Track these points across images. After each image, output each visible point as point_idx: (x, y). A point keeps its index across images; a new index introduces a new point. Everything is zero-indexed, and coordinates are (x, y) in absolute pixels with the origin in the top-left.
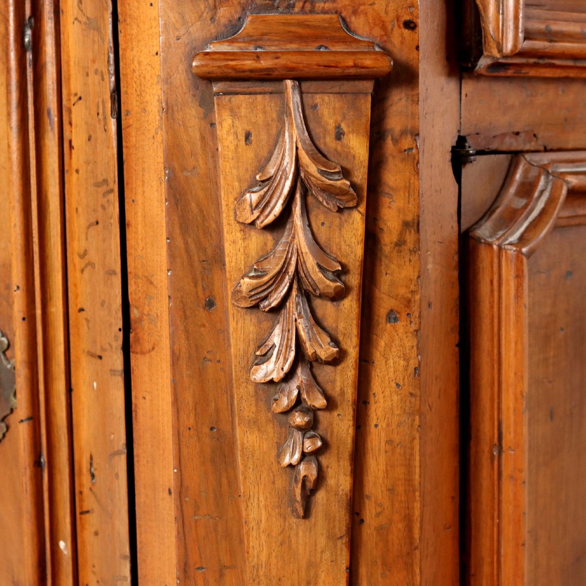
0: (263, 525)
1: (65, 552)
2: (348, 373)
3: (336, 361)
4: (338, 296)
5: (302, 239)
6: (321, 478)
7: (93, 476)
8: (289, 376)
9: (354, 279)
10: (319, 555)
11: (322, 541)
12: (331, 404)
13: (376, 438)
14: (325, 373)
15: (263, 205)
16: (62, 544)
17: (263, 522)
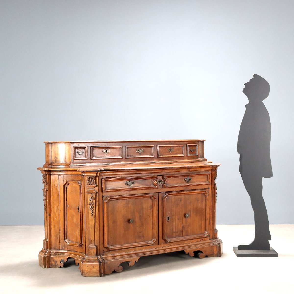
2: (94, 209)
3: (94, 207)
4: (94, 204)
5: (92, 201)
6: (93, 214)
8: (91, 208)
9: (95, 203)
10: (93, 218)
12: (93, 210)
13: (96, 212)
14: (93, 208)
15: (90, 199)
17: (90, 216)
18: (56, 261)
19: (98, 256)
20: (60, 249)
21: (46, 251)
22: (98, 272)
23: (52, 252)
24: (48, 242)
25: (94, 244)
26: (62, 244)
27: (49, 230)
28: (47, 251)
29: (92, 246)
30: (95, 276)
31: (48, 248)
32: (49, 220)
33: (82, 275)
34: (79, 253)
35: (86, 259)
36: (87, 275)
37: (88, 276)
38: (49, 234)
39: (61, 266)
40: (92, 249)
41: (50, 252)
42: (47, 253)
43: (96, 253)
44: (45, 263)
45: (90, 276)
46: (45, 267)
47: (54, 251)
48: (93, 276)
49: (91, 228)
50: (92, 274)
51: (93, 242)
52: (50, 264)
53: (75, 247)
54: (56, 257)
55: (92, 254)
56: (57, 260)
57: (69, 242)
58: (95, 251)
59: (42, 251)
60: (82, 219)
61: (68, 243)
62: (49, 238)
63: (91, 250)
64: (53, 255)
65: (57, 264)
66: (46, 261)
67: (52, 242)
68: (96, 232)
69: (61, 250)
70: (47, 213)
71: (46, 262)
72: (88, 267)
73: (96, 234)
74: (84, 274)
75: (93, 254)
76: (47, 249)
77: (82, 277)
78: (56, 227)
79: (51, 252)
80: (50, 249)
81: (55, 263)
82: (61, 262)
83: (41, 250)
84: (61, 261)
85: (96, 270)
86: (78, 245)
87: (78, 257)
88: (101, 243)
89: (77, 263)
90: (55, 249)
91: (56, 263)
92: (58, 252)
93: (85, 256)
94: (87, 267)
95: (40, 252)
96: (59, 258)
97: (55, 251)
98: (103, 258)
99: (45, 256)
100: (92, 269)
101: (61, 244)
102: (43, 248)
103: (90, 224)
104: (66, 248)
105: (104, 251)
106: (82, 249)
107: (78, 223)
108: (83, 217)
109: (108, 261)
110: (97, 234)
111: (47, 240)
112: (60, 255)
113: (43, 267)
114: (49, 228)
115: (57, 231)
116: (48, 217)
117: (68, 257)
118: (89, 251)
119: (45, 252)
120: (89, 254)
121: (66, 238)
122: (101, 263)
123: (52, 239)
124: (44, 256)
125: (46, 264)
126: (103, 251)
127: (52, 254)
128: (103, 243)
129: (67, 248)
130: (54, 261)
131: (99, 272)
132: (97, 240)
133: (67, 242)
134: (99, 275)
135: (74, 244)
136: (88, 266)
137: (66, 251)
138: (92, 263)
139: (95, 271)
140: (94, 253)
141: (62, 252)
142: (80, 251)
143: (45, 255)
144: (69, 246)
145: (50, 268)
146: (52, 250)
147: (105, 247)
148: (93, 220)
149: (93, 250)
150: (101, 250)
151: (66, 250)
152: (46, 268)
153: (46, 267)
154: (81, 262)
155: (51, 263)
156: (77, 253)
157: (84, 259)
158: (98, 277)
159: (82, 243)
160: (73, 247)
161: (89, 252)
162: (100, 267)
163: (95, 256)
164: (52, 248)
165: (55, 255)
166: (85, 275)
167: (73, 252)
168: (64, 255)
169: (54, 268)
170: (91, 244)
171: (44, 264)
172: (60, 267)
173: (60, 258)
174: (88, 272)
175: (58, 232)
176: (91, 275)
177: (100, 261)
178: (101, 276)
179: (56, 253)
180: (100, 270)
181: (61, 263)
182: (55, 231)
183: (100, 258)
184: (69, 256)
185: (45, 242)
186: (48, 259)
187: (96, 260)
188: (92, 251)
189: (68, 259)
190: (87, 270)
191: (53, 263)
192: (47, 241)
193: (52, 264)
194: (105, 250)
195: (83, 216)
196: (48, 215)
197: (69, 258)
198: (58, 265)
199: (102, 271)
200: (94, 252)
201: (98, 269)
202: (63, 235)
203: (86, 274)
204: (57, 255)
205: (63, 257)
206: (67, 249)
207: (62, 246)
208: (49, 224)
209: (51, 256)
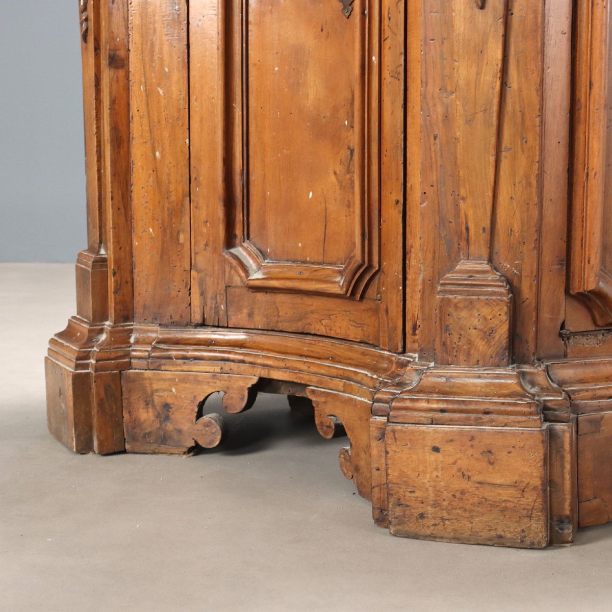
0: (462, 13)
1: (375, 62)
7: (390, 19)
10: (489, 28)
11: (490, 21)
16: (374, 58)
17: (462, 11)
18: (167, 406)
19: (526, 368)
20: (197, 318)
21: (90, 331)
22: (532, 499)
23: (137, 342)
24: (111, 266)
25: (490, 260)
26: (209, 282)
27: (114, 175)
28: (101, 331)
29: (471, 273)
30: (499, 541)
31: (112, 313)
32: (113, 102)
33: (381, 520)
34: (340, 349)
35: (420, 390)
36: (429, 522)
37: (438, 531)
38: (116, 210)
39: (203, 443)
40: (470, 305)
41: (121, 338)
42: (101, 345)
43: (504, 342)
44: (88, 414)
45: (457, 539)
46: (84, 448)
47: (154, 335)
48: (485, 534)
49: (469, 122)
50: (470, 519)
51: (479, 246)
52: (119, 424)
53: (308, 301)
54: (170, 372)
55: (470, 343)
56: (170, 401)
57: (259, 267)
58: (504, 317)
59: (67, 334)
60: (375, 59)
61: (258, 275)
62: (117, 241)
63: (464, 314)
64: (144, 362)
65: (170, 427)
66: (95, 404)
67: (136, 271)
68: (514, 158)
69: (203, 324)
70: (97, 48)
71: (94, 411)
72: (439, 456)
73: (513, 173)
74: (398, 511)
75: (481, 345)
76: (100, 315)
77: (384, 540)
78: (162, 153)
79: (126, 341)
80: (126, 314)
81: (158, 416)
82: (200, 415)
83: (63, 327)
84: (201, 405)
85: (514, 485)
86: (341, 280)
87: (334, 372)
88: (547, 257)
89: (332, 421)
90: (156, 318)
91: (167, 418)
92: (177, 342)
93: (403, 365)
94: (432, 457)
95: (52, 341)
96: (184, 380)
97: (156, 332)
98: (561, 383)
99: (86, 366)
100: (476, 478)
101: (201, 283)
102: (71, 310)
103: (462, 82)
104: (239, 309)
105: (571, 327)
106: (376, 311)
107: (335, 109)
108: (387, 44)
109: (602, 409)
110: (521, 172)
111: (103, 252)
112: (196, 358)
113: (71, 449)
114: (114, 163)
115: (172, 187)
116: (107, 75)
117: (255, 380)
118: (450, 321)
119: (90, 341)
120: (444, 344)
121: (238, 231)
122: (559, 427)
123: (136, 243)
124: (77, 366)
125: (95, 421)
126: (563, 327)
127: (139, 351)
128: (567, 261)
129: (245, 311)
130: (148, 403)
131: (539, 504)
132: (516, 228)
133: (250, 262)
134: (537, 528)
135: (306, 275)
136: (436, 449)
137: (240, 336)
138: (478, 422)
139: (505, 494)
140: (488, 334)
141: (209, 343)
142: (354, 333)
143: (87, 357)
144: (260, 296)
145: (124, 452)
146: (135, 325)
147: (576, 289)
148: (485, 42)
149: (486, 311)
150: (546, 315)
151: (241, 325)
152: (90, 455)
153: (96, 443)
154: (373, 412)
155: (126, 416)
156: (323, 346)
157: (400, 385)
158: (532, 547)
159: (370, 266)
160: (297, 299)
161: (447, 328)
162: (548, 461)
163: (498, 366)
164: (138, 310)
165: (156, 363)
166: (411, 527)
167: (293, 342)
168: (228, 360)
169: (154, 453)
170: (464, 265)
171: (76, 425)
172: (197, 450)
173: (197, 381)
174: (436, 504)
175: (177, 189)
176: (466, 526)
177: (546, 413)
178: (554, 541)
179: (162, 346)
180: (550, 484)
181: (206, 418)
182: (158, 182)
183: (542, 379)
184: (264, 373)
185: (90, 269)
186: (107, 388)
187: (510, 395)
188: (475, 322)
189: (253, 391)
190: (426, 480)
191: (146, 415)
192: (104, 260)
193: (136, 423)
194: (578, 319)
195: (387, 33)
196: (104, 62)
197: (264, 385)
198: (180, 431)
199: (568, 497)
200: (492, 331)
201: (537, 482)
202: (220, 212)
203: (422, 516)
204: (170, 358)
205: (214, 377)
206: (251, 315)
207: (209, 295)
208: (115, 128)
209: (129, 366)
